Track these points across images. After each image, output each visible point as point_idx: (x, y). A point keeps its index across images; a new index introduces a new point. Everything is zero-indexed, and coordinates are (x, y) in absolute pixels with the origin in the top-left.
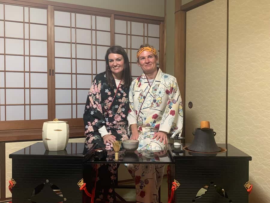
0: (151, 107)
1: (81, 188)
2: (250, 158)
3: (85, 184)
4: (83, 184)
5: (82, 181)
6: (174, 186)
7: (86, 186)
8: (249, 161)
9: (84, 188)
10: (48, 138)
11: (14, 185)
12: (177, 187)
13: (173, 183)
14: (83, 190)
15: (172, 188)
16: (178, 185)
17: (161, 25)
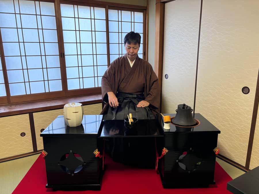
2: (219, 132)
3: (99, 152)
4: (98, 153)
5: (97, 151)
8: (218, 134)
9: (98, 155)
10: (68, 118)
11: (46, 155)
13: (163, 150)
14: (98, 157)
15: (163, 153)
16: (167, 151)
17: (144, 12)
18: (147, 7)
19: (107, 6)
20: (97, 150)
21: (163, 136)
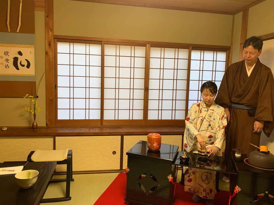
0: (207, 129)
1: (170, 181)
3: (172, 178)
4: (171, 178)
6: (236, 190)
7: (173, 179)
9: (172, 180)
11: (128, 171)
12: (239, 191)
13: (236, 188)
14: (171, 182)
15: (235, 191)
16: (240, 190)
17: (227, 52)
18: (231, 47)
19: (191, 48)
20: (171, 175)
21: (236, 174)
